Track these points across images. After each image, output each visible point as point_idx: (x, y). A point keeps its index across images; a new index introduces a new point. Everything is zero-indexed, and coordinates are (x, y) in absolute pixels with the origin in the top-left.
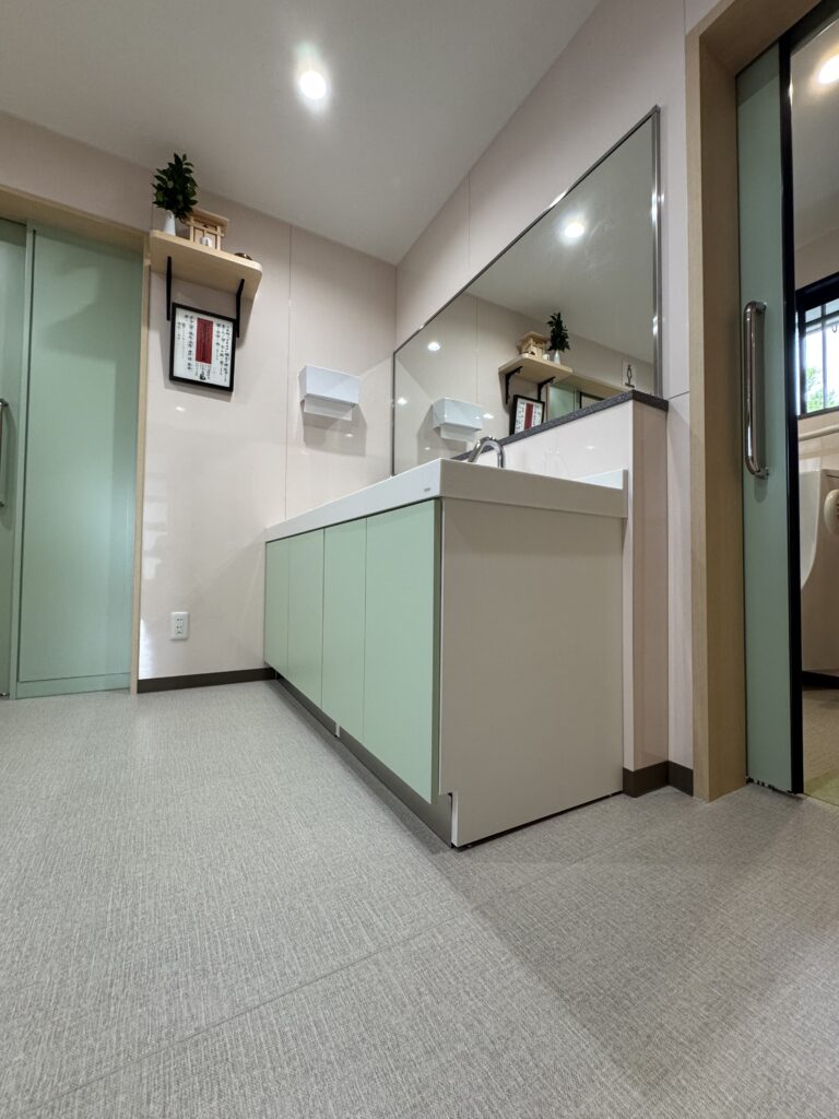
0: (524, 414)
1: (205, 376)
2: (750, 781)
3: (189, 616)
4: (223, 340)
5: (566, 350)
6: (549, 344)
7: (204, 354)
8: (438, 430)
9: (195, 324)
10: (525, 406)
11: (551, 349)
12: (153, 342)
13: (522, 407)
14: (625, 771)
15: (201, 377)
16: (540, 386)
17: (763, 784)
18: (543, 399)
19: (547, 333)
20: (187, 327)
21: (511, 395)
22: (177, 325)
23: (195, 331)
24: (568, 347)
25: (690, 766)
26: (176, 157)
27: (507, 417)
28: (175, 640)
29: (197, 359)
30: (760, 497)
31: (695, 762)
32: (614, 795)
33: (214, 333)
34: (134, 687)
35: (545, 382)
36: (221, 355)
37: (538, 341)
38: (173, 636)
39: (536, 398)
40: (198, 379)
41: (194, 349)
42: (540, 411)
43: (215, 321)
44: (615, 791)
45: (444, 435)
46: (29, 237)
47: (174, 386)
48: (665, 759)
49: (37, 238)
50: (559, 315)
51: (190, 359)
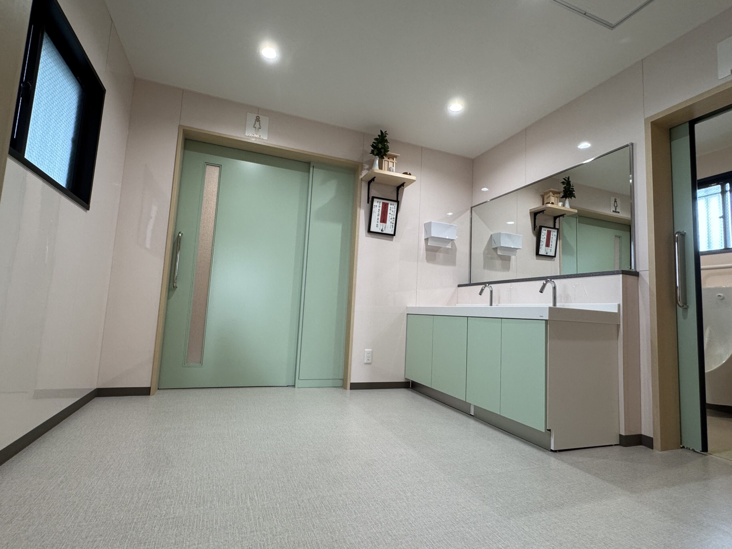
0: (545, 236)
1: (384, 230)
2: (683, 447)
3: (372, 352)
4: (393, 211)
5: (573, 198)
6: (562, 194)
7: (384, 220)
8: (496, 249)
9: (381, 205)
10: (546, 232)
11: (563, 197)
12: (362, 214)
13: (544, 233)
14: (621, 436)
15: (382, 230)
16: (555, 218)
17: (689, 449)
18: (557, 227)
19: (562, 188)
20: (378, 207)
21: (538, 225)
22: (373, 206)
23: (381, 208)
24: (575, 197)
25: (652, 436)
26: (381, 131)
27: (534, 239)
28: (366, 364)
29: (381, 222)
30: (685, 317)
31: (654, 434)
32: (615, 445)
33: (389, 208)
34: (349, 386)
35: (559, 216)
36: (391, 219)
37: (554, 193)
38: (365, 361)
39: (552, 226)
40: (380, 231)
41: (380, 217)
42: (556, 234)
43: (390, 202)
44: (616, 444)
45: (499, 253)
46: (311, 169)
47: (369, 235)
48: (639, 433)
49: (314, 169)
50: (569, 178)
51: (378, 222)
